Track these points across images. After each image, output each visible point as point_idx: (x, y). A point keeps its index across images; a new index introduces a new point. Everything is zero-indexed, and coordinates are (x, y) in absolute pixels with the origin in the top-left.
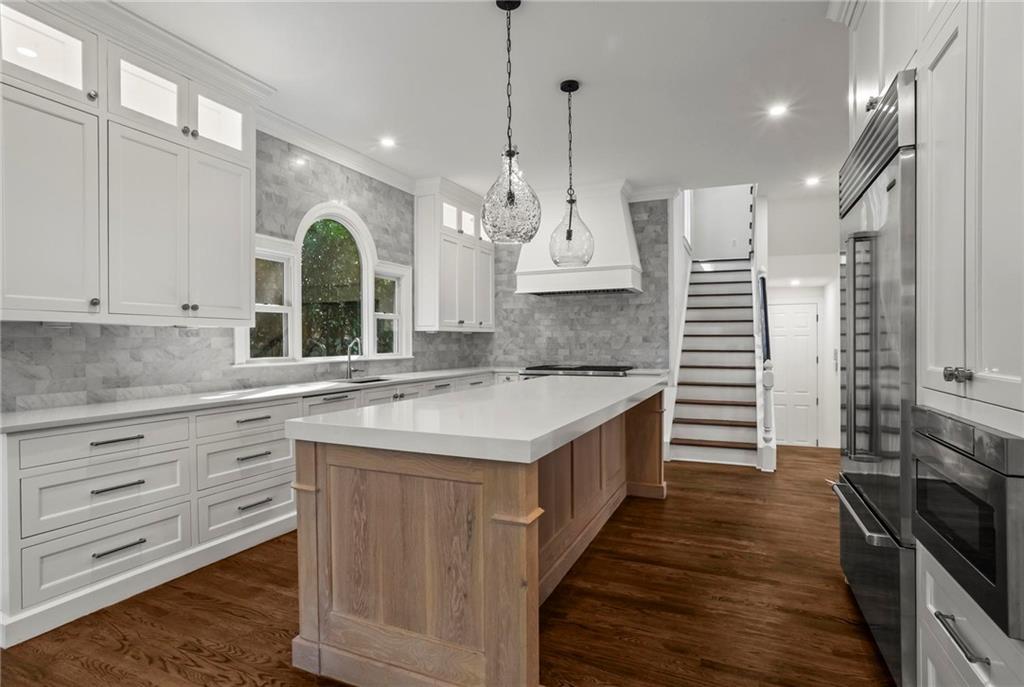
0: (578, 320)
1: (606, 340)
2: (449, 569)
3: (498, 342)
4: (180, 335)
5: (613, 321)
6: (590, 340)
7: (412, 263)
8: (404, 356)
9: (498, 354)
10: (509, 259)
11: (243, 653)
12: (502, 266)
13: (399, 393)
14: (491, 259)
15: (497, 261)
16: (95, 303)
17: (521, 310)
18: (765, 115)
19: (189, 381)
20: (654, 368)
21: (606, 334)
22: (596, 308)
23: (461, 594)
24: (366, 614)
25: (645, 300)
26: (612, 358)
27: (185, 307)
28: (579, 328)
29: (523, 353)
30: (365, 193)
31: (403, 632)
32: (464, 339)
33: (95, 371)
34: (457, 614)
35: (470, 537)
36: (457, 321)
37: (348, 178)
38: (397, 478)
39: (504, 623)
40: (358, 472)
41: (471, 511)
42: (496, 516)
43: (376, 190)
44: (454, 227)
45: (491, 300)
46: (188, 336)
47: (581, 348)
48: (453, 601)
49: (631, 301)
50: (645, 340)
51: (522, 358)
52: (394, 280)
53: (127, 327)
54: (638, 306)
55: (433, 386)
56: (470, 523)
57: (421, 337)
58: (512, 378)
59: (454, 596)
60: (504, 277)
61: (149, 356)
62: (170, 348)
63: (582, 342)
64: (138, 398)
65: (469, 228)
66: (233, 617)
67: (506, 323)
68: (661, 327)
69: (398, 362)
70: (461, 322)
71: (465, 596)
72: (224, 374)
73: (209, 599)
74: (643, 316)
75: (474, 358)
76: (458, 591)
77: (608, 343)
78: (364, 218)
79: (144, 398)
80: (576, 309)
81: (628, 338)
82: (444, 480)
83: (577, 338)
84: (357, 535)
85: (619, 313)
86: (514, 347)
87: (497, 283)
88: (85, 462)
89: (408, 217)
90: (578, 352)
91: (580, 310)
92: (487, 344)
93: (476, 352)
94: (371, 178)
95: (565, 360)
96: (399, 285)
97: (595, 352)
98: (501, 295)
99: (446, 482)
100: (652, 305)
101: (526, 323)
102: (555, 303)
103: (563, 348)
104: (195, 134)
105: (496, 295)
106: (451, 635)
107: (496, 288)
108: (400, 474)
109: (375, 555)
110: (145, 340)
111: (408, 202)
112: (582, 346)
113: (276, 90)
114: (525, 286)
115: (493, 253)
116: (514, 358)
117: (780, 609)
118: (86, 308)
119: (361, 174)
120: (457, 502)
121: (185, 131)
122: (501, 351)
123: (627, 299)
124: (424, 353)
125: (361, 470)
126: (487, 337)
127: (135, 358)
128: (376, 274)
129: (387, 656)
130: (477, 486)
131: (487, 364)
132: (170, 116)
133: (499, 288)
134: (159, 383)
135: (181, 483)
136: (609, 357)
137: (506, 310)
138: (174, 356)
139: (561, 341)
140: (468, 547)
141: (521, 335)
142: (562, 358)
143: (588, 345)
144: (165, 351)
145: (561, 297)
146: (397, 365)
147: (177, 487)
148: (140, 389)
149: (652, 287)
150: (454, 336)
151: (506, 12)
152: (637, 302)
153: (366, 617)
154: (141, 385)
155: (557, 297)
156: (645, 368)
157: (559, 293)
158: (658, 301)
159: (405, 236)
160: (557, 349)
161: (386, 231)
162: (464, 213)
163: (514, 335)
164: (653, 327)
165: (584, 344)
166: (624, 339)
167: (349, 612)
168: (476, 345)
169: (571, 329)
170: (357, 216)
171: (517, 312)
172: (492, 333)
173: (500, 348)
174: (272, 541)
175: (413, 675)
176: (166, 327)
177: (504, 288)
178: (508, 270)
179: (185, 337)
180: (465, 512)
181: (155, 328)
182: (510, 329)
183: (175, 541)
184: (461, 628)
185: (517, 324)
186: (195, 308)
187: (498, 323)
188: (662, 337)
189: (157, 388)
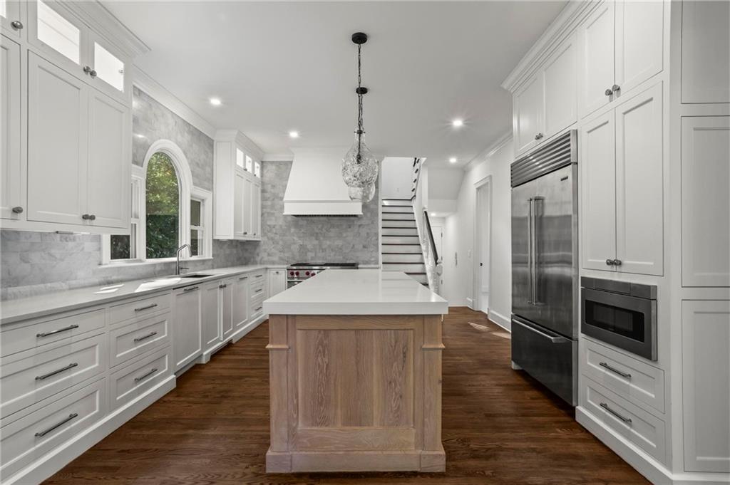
0: (321, 234)
1: (340, 246)
2: (390, 382)
3: (264, 248)
4: (61, 240)
5: (344, 235)
6: (329, 246)
7: (211, 189)
8: (207, 258)
9: (264, 256)
10: (272, 191)
11: (220, 476)
12: (267, 195)
13: (223, 284)
14: (259, 189)
15: (263, 191)
16: (17, 211)
17: (281, 226)
18: (450, 126)
19: (67, 280)
20: (370, 264)
21: (339, 243)
22: (333, 226)
23: (398, 396)
24: (327, 423)
25: (363, 222)
26: (344, 258)
27: (85, 217)
28: (322, 238)
29: (282, 255)
30: (186, 134)
31: (356, 428)
32: (239, 245)
34: (395, 409)
35: (404, 361)
36: (243, 232)
37: (176, 122)
38: (353, 332)
39: (427, 406)
40: (322, 332)
41: (406, 346)
42: (424, 346)
43: (192, 134)
44: (242, 166)
45: (259, 218)
46: (67, 241)
47: (323, 252)
48: (392, 402)
49: (355, 222)
50: (364, 247)
51: (281, 259)
52: (199, 201)
54: (360, 226)
55: (238, 279)
56: (404, 353)
57: (218, 243)
58: (280, 272)
59: (393, 398)
60: (269, 203)
61: (35, 257)
62: (53, 251)
63: (324, 247)
64: (26, 296)
65: (249, 167)
66: (184, 457)
67: (269, 234)
68: (374, 239)
69: (204, 261)
70: (245, 233)
71: (401, 397)
72: (94, 273)
73: (146, 450)
74: (364, 231)
75: (245, 258)
76: (396, 394)
77: (341, 249)
78: (185, 153)
79: (31, 295)
80: (320, 226)
81: (354, 246)
82: (387, 330)
83: (320, 246)
84: (321, 372)
85: (349, 230)
86: (277, 251)
87: (263, 207)
88: (32, 352)
89: (210, 155)
90: (320, 254)
91: (322, 227)
92: (255, 249)
93: (247, 255)
94: (190, 125)
95: (312, 260)
96: (204, 205)
97: (332, 254)
98: (266, 215)
99: (389, 331)
100: (368, 225)
101: (284, 235)
102: (305, 222)
103: (311, 251)
104: (93, 74)
105: (262, 215)
106: (391, 422)
107: (262, 211)
108: (356, 330)
109: (335, 384)
110: (33, 244)
111: (210, 144)
112: (324, 250)
113: (150, 50)
114: (290, 210)
115: (260, 186)
116: (275, 259)
117: (497, 385)
118: (9, 215)
119: (184, 121)
120: (396, 342)
121: (86, 70)
122: (266, 254)
123: (353, 221)
124: (218, 255)
125: (324, 330)
126: (255, 244)
127: (24, 260)
128: (191, 196)
129: (344, 446)
130: (409, 331)
131: (255, 263)
132: (74, 56)
133: (264, 210)
134: (43, 281)
135: (100, 363)
136: (342, 257)
137: (269, 226)
138: (56, 258)
139: (309, 247)
140: (403, 367)
141: (281, 243)
142: (310, 258)
143: (327, 250)
144: (49, 253)
145: (309, 218)
146: (203, 264)
147: (97, 367)
149: (369, 215)
150: (234, 243)
151: (357, 45)
152: (359, 223)
153: (327, 426)
155: (306, 218)
156: (364, 264)
157: (310, 216)
158: (372, 223)
159: (208, 169)
160: (306, 253)
161: (198, 164)
162: (247, 157)
163: (275, 242)
164: (369, 239)
165: (325, 249)
166: (352, 245)
167: (313, 425)
168: (247, 250)
169: (317, 239)
170: (181, 151)
171: (277, 227)
172: (259, 241)
173: (265, 252)
174: (158, 402)
175: (365, 452)
176: (49, 233)
177: (268, 210)
178: (271, 199)
179: (65, 242)
180: (401, 347)
181: (41, 233)
182: (272, 239)
183: (95, 412)
184: (398, 416)
185: (278, 236)
186: (92, 218)
187: (264, 234)
188: (374, 245)
189: (42, 286)
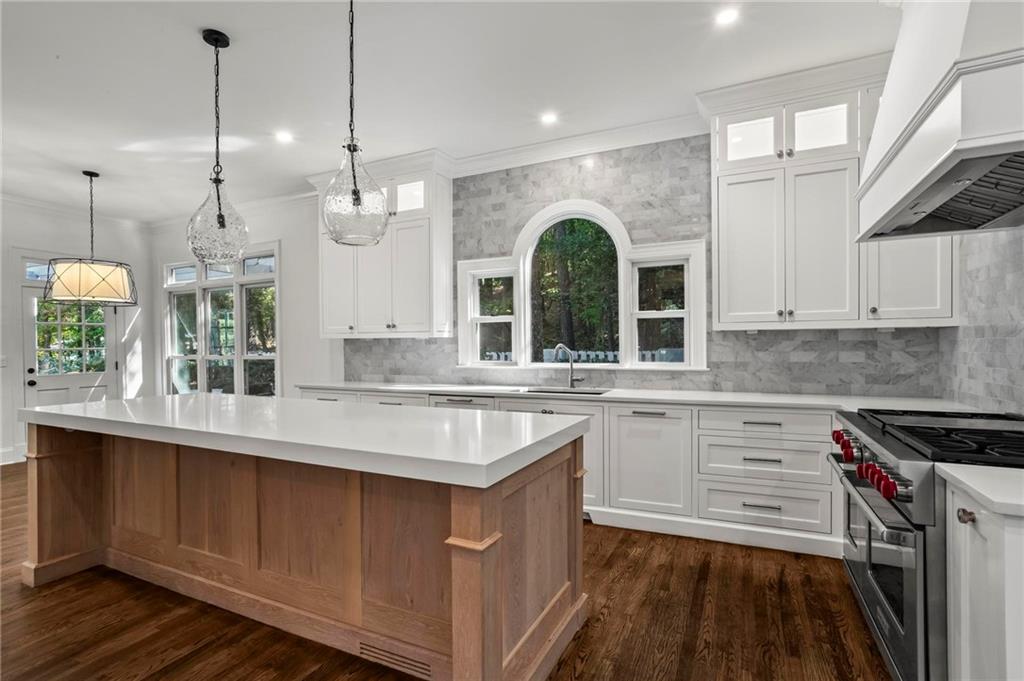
7: (707, 233)
16: (351, 328)
27: (388, 326)
33: (387, 364)
43: (629, 160)
53: (399, 339)
61: (410, 356)
62: (421, 353)
72: (453, 372)
94: (619, 150)
96: (689, 269)
110: (408, 347)
119: (601, 153)
134: (415, 374)
138: (423, 357)
144: (418, 354)
148: (405, 377)
154: (405, 374)
186: (393, 326)
